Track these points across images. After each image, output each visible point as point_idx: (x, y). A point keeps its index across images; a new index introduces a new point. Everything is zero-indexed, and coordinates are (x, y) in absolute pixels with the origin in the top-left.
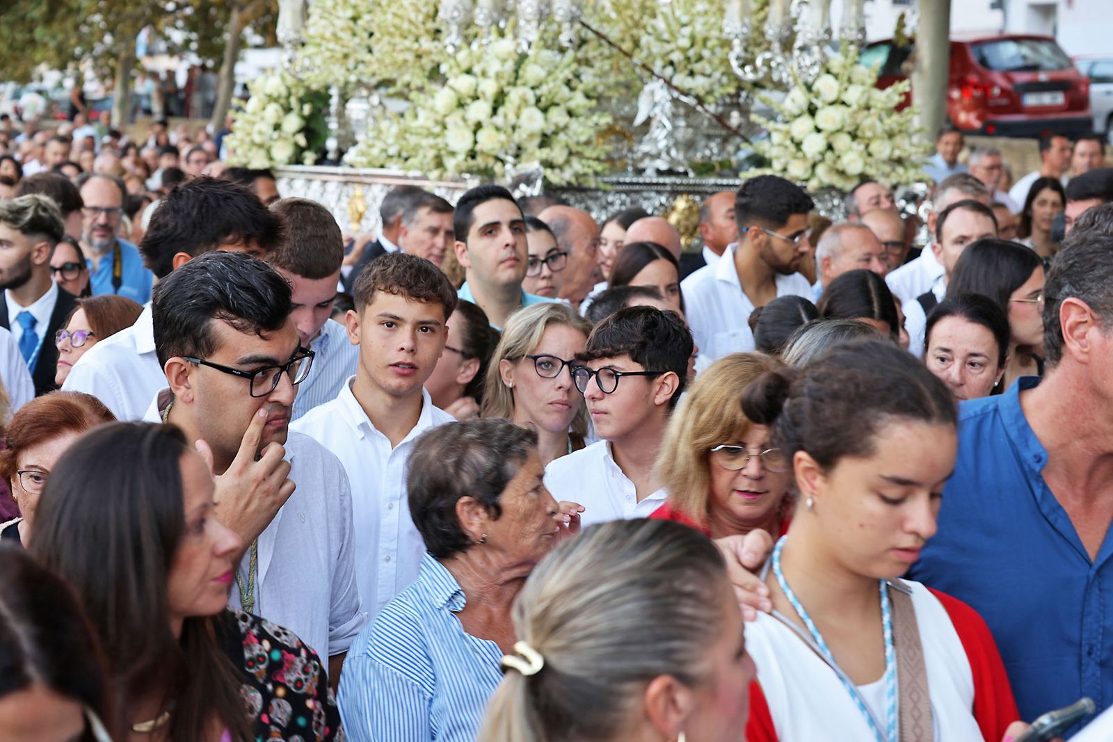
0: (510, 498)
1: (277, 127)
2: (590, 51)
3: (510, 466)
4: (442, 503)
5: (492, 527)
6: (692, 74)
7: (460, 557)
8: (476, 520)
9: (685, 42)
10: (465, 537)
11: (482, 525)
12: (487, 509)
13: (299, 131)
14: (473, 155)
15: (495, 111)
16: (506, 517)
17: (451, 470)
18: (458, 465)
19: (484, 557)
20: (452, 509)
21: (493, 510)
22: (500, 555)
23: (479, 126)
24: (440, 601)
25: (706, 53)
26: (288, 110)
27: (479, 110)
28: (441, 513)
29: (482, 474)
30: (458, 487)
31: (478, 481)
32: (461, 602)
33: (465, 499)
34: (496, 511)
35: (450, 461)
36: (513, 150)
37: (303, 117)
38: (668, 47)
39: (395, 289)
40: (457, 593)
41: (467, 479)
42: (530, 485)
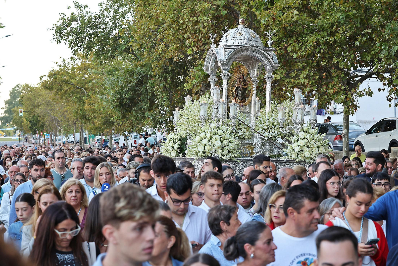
0: (232, 221)
1: (173, 147)
2: (241, 126)
3: (231, 214)
4: (216, 223)
5: (228, 228)
6: (269, 132)
7: (221, 235)
8: (224, 226)
9: (267, 124)
10: (222, 230)
11: (226, 227)
12: (227, 223)
13: (178, 149)
14: (204, 153)
15: (209, 141)
16: (231, 225)
17: (219, 215)
18: (220, 214)
19: (226, 235)
20: (219, 224)
21: (228, 224)
22: (229, 234)
23: (205, 145)
24: (216, 244)
25: (273, 127)
26: (176, 143)
27: (206, 141)
28: (216, 225)
29: (225, 216)
30: (220, 219)
31: (225, 218)
32: (220, 244)
33: (222, 222)
34: (229, 224)
35: (218, 213)
36: (214, 151)
37: (179, 145)
38: (263, 125)
39: (212, 178)
40: (219, 242)
41: (222, 217)
42: (235, 218)
